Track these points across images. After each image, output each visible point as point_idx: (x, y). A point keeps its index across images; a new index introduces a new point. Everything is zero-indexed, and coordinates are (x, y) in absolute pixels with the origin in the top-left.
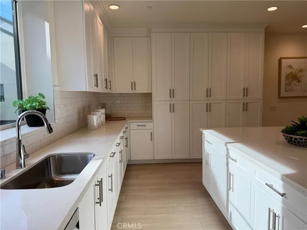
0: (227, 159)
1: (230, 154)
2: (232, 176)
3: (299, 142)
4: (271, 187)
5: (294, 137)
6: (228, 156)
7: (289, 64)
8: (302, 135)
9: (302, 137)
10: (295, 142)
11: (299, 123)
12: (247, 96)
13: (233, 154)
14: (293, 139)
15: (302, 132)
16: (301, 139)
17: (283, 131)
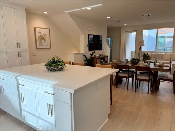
0: (18, 86)
1: (19, 83)
2: (22, 95)
3: (53, 70)
4: (47, 92)
5: (51, 67)
6: (18, 84)
7: (39, 31)
8: (55, 66)
9: (54, 67)
10: (52, 70)
11: (52, 60)
12: (19, 47)
13: (21, 82)
14: (51, 69)
15: (54, 65)
16: (54, 68)
17: (45, 65)
